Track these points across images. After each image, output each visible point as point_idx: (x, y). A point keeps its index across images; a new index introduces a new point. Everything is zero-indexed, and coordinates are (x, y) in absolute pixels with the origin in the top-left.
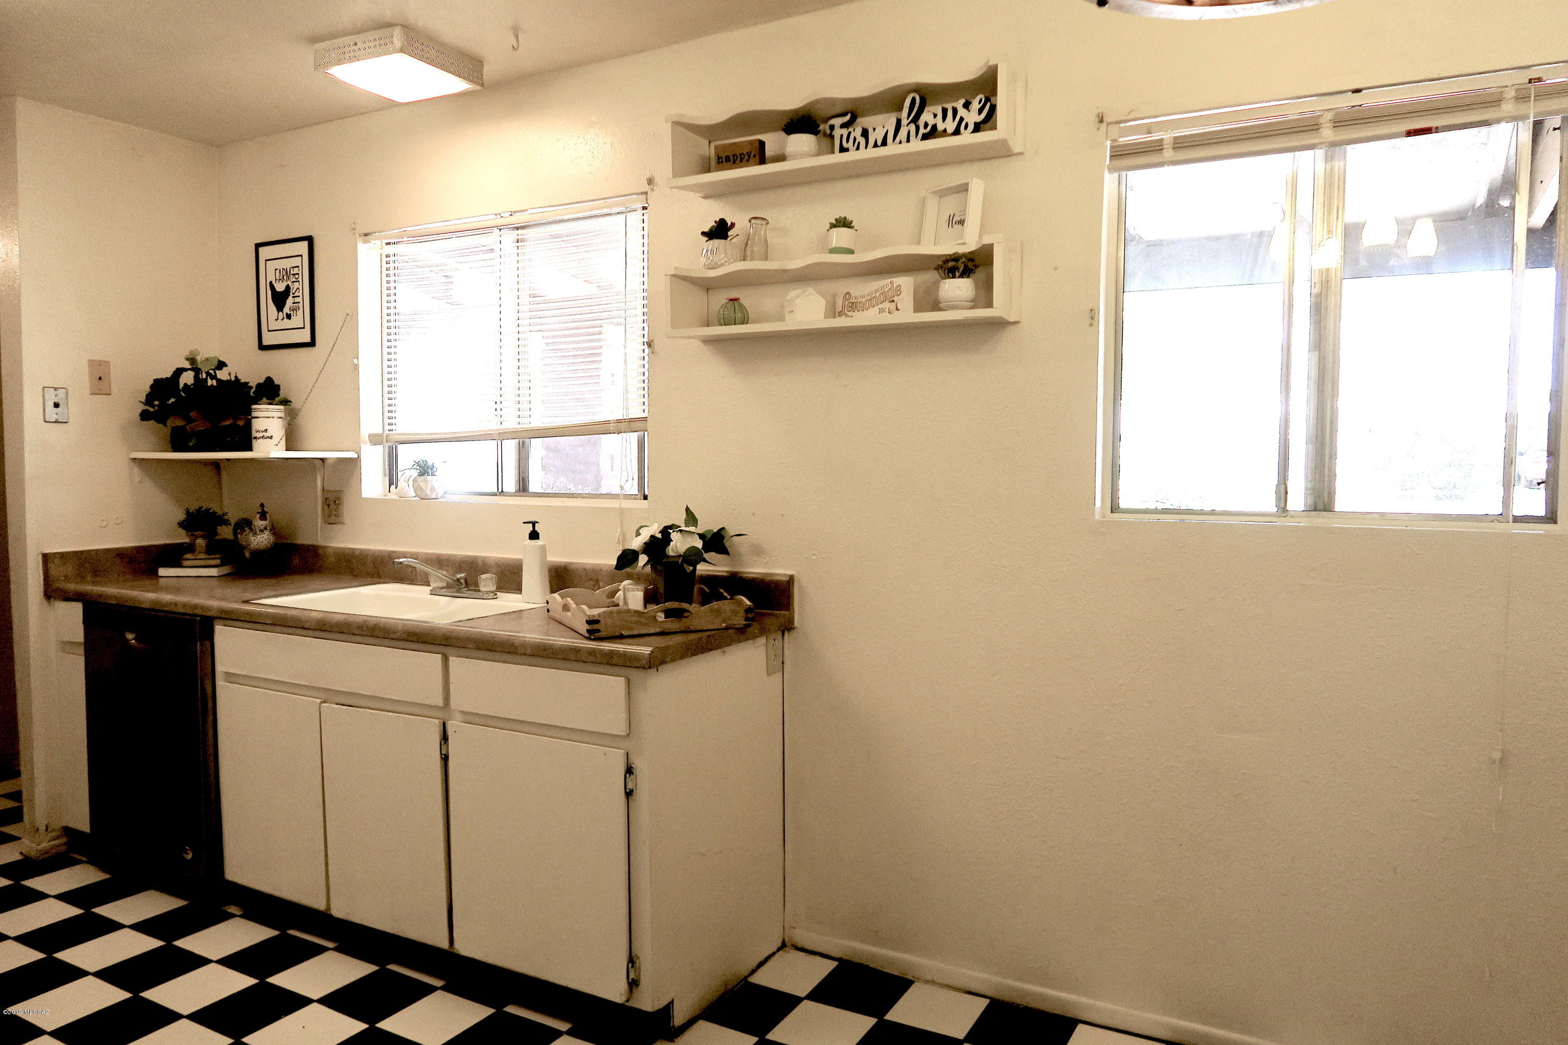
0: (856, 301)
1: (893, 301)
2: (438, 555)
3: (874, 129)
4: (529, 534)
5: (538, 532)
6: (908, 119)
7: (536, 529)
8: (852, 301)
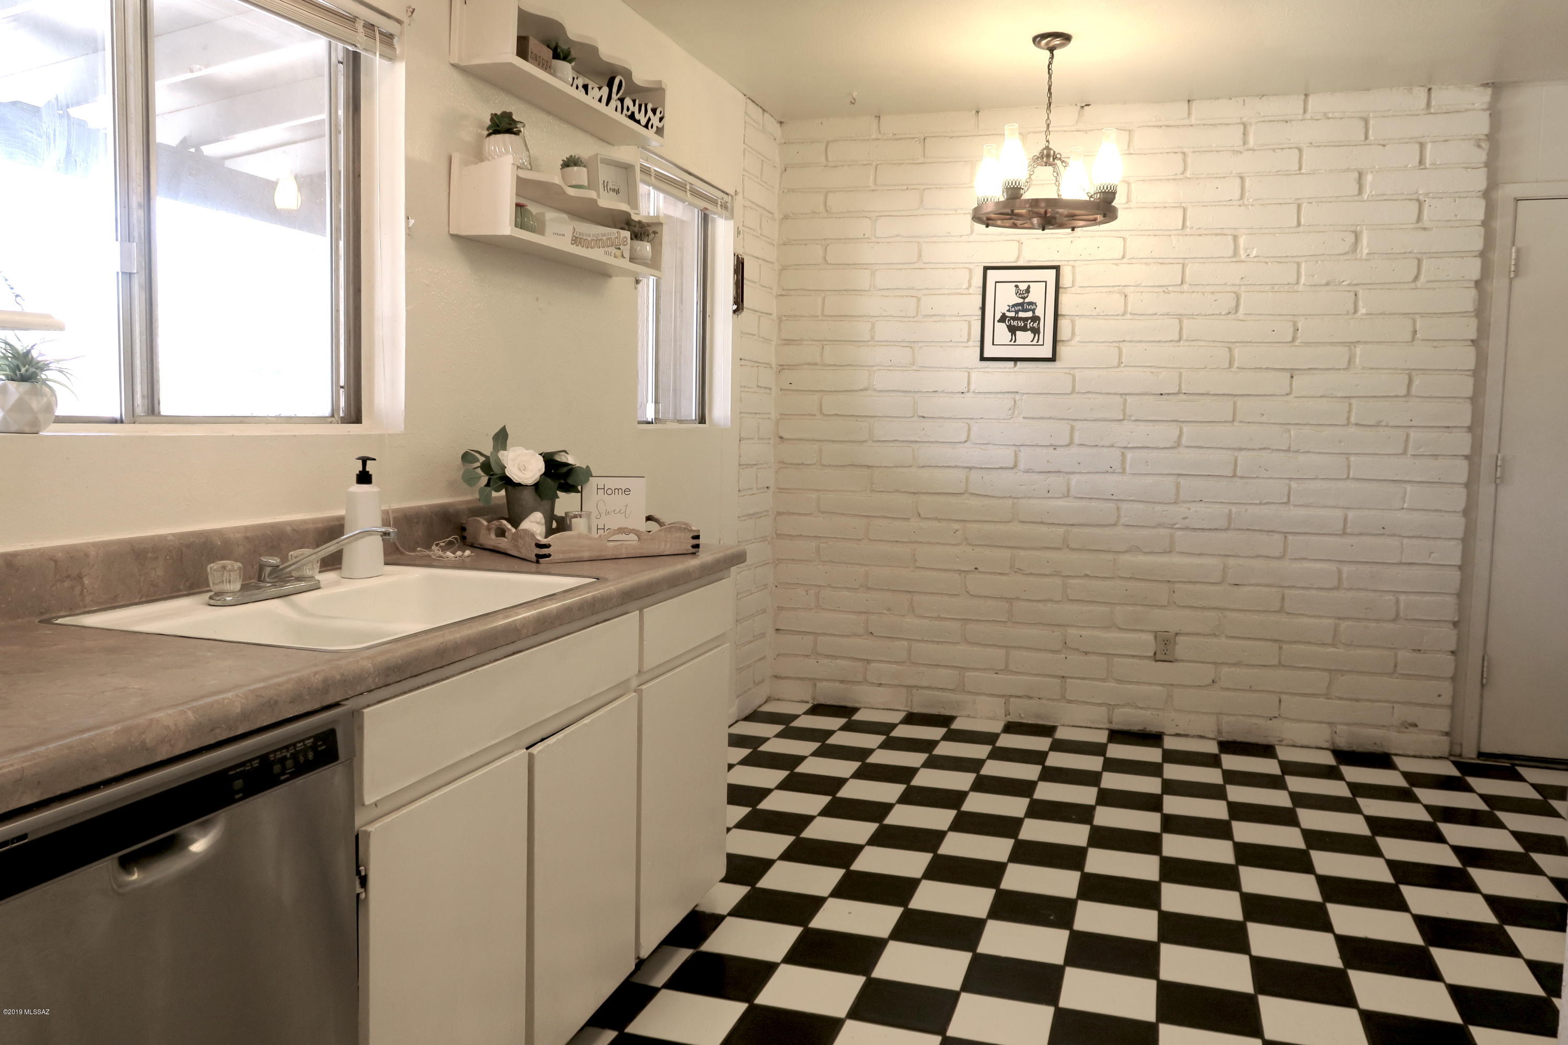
0: (580, 237)
1: (619, 249)
2: (130, 543)
3: (593, 88)
4: (357, 475)
5: (370, 473)
6: (617, 95)
7: (367, 470)
8: (577, 236)
